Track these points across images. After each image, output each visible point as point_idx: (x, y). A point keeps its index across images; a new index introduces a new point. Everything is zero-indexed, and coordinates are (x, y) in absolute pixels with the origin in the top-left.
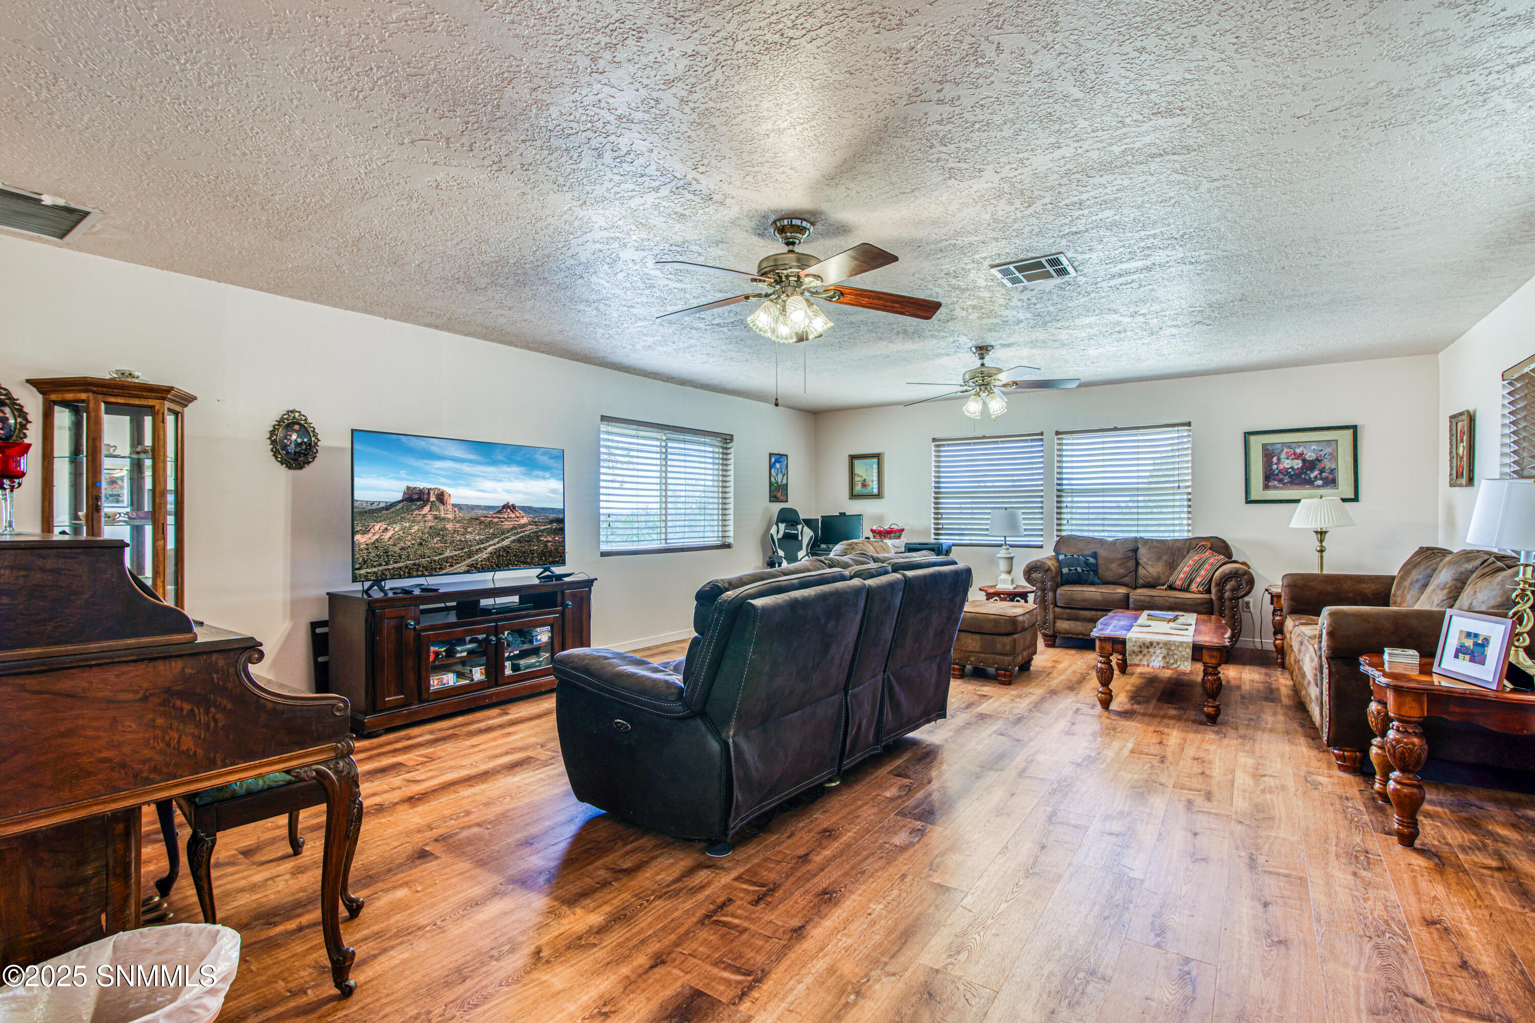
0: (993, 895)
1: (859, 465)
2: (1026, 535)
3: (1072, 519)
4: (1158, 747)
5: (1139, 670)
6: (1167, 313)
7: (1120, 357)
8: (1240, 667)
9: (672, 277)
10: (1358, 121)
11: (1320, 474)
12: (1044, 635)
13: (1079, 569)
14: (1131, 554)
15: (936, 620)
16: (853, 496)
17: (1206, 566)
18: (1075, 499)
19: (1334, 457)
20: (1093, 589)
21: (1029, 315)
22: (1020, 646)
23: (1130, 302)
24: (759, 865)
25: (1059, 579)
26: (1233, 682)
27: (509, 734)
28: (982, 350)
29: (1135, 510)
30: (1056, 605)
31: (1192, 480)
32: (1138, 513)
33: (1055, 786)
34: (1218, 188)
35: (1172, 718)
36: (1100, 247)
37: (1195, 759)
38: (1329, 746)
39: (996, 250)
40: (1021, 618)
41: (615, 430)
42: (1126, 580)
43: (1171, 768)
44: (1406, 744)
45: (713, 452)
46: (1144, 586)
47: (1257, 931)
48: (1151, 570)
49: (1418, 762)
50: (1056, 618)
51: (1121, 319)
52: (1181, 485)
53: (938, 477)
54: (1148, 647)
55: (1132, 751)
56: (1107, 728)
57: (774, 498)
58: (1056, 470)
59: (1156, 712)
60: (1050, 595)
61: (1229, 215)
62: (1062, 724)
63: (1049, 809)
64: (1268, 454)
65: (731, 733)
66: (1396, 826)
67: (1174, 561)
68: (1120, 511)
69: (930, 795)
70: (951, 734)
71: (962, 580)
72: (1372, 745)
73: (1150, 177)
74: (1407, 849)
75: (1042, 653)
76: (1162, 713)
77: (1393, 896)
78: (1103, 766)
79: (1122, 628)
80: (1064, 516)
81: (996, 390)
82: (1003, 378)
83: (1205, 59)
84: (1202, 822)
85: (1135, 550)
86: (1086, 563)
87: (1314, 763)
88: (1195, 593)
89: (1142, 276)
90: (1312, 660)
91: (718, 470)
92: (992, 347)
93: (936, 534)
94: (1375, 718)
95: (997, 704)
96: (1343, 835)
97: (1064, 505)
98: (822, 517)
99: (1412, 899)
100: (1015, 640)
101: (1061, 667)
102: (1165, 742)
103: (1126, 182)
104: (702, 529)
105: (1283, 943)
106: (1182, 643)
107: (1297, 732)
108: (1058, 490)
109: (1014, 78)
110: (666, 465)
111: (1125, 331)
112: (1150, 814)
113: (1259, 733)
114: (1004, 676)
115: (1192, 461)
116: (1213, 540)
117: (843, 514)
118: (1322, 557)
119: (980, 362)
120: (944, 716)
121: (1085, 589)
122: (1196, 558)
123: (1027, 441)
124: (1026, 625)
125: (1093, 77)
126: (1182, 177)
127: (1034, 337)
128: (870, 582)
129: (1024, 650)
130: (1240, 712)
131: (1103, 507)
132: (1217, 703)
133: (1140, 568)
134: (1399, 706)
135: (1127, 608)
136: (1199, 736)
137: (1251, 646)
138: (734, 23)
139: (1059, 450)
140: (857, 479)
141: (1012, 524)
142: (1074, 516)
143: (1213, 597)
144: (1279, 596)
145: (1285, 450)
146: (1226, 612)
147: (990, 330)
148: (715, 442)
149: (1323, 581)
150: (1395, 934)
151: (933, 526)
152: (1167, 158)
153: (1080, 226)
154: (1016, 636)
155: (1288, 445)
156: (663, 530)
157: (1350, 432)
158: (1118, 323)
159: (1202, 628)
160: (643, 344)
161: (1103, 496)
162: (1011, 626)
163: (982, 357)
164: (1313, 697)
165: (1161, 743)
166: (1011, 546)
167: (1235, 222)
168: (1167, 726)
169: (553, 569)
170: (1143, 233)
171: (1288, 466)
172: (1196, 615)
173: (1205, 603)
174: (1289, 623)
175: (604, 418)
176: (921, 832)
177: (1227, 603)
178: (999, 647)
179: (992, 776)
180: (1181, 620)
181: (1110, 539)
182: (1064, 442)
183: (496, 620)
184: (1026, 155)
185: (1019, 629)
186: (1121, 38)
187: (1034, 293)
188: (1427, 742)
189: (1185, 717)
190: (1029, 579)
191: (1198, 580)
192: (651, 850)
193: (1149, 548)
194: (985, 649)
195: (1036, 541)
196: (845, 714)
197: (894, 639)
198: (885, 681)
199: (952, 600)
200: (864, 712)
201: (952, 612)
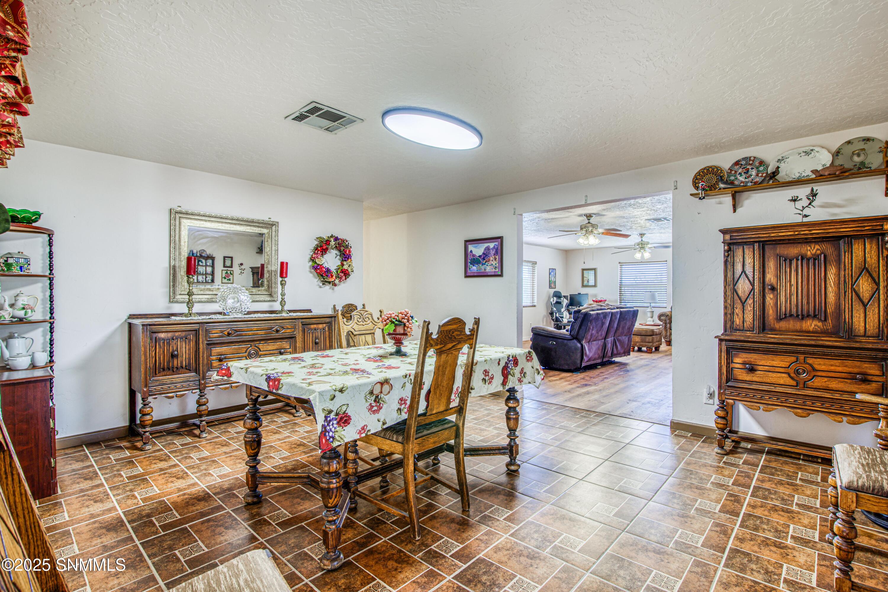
1: (586, 273)
2: (659, 303)
12: (665, 340)
16: (583, 286)
21: (658, 227)
22: (655, 340)
24: (588, 375)
28: (642, 235)
39: (647, 217)
45: (529, 269)
50: (671, 334)
53: (621, 278)
57: (550, 287)
65: (584, 343)
69: (627, 369)
71: (635, 314)
75: (664, 345)
81: (647, 249)
82: (649, 245)
91: (531, 275)
92: (645, 234)
95: (647, 358)
98: (570, 295)
104: (526, 299)
114: (650, 351)
117: (579, 294)
119: (641, 239)
120: (629, 355)
123: (660, 264)
127: (661, 232)
128: (612, 311)
129: (657, 342)
140: (585, 279)
141: (653, 298)
147: (644, 230)
148: (530, 265)
151: (619, 300)
154: (654, 337)
162: (652, 333)
163: (642, 237)
166: (653, 307)
178: (647, 340)
185: (655, 335)
187: (659, 224)
190: (660, 319)
194: (643, 341)
195: (665, 305)
196: (605, 346)
197: (617, 328)
198: (614, 339)
199: (633, 319)
200: (609, 346)
201: (632, 322)
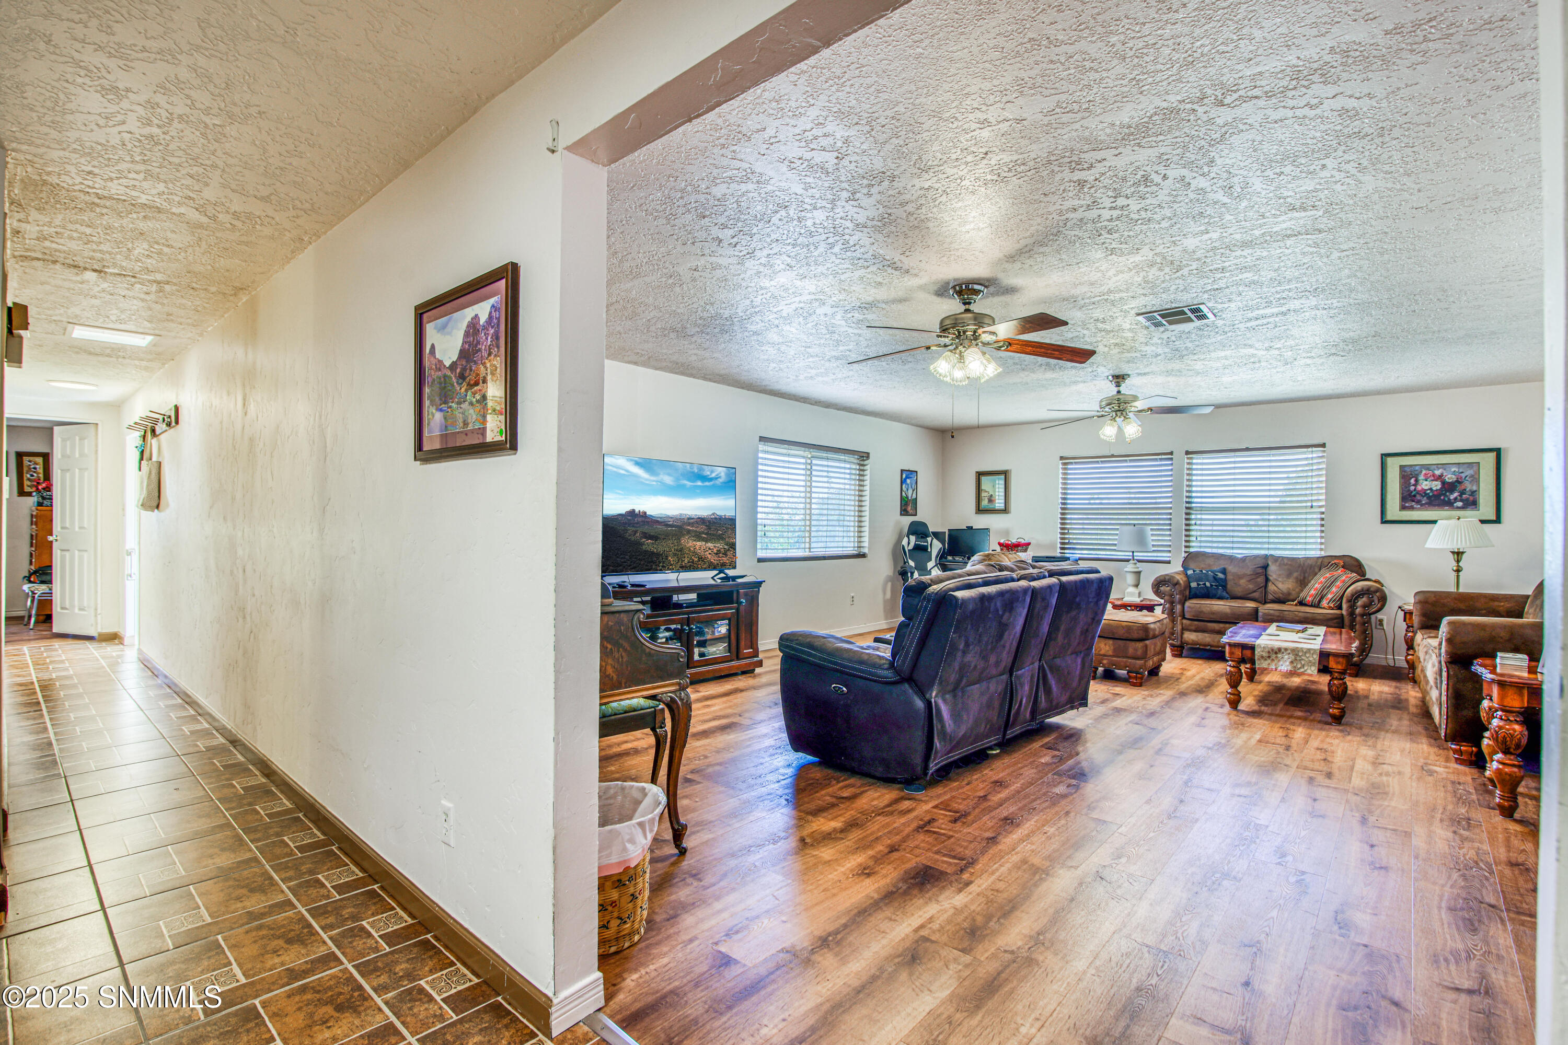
0: (1143, 828)
1: (986, 482)
2: (1154, 551)
3: (1201, 536)
4: (1284, 739)
5: (1267, 678)
6: (1302, 347)
7: (1254, 382)
8: (1371, 680)
9: (853, 325)
10: (1471, 209)
11: (1460, 496)
12: (1172, 646)
13: (1208, 584)
14: (1260, 571)
15: (1083, 619)
16: (980, 510)
17: (1338, 583)
18: (1204, 517)
19: (1476, 479)
20: (1221, 602)
21: (1167, 350)
22: (1151, 651)
23: (1265, 339)
24: (950, 800)
25: (1187, 593)
26: (1361, 693)
27: (708, 706)
28: (1119, 379)
29: (1265, 528)
30: (1184, 617)
31: (1326, 500)
32: (1269, 531)
33: (1189, 762)
34: (1348, 256)
35: (1299, 718)
36: (1239, 299)
37: (1318, 749)
38: (1446, 741)
39: (1143, 303)
40: (1152, 626)
41: (770, 449)
42: (1256, 595)
43: (1296, 754)
44: (1508, 730)
45: (850, 469)
46: (1273, 602)
47: (1362, 860)
48: (1280, 585)
49: (1518, 746)
50: (1184, 629)
51: (1256, 352)
52: (1314, 504)
53: (1065, 494)
54: (1276, 653)
55: (1260, 741)
56: (1235, 723)
57: (904, 512)
58: (1185, 488)
59: (1283, 713)
60: (1178, 608)
61: (1359, 274)
62: (1193, 719)
63: (1185, 777)
64: (1407, 475)
65: (934, 694)
66: (1497, 800)
67: (1304, 578)
68: (1249, 528)
69: (1079, 763)
70: (1090, 721)
71: (1104, 586)
72: (1483, 737)
73: (1286, 251)
74: (1507, 819)
75: (1170, 662)
76: (1289, 714)
77: (1486, 847)
78: (1233, 750)
79: (1251, 636)
80: (1192, 533)
81: (1131, 415)
82: (1139, 405)
83: (1332, 176)
84: (1321, 793)
85: (1266, 567)
86: (1215, 578)
87: (1432, 757)
88: (1325, 610)
89: (1277, 319)
90: (1434, 666)
91: (855, 485)
92: (1129, 375)
93: (1062, 548)
94: (1487, 714)
95: (1130, 701)
96: (1450, 807)
97: (1193, 522)
98: (950, 530)
99: (1502, 850)
100: (1146, 646)
101: (1189, 674)
102: (1290, 735)
103: (1265, 254)
104: (840, 539)
105: (1385, 868)
106: (1309, 650)
107: (1420, 734)
108: (1187, 508)
109: (1175, 193)
110: (811, 481)
111: (1260, 362)
112: (1275, 785)
113: (1383, 733)
114: (1136, 678)
115: (1326, 481)
116: (1347, 559)
117: (970, 528)
118: (1458, 577)
119: (1116, 389)
120: (1085, 705)
121: (1213, 602)
122: (1327, 575)
123: (1156, 460)
124: (1157, 633)
125: (1239, 190)
126: (1315, 250)
127: (1170, 367)
128: (1034, 584)
129: (1154, 655)
130: (1366, 716)
131: (1233, 525)
132: (1342, 705)
133: (1270, 584)
134: (1502, 697)
135: (1257, 620)
136: (1324, 733)
137: (1384, 663)
138: (966, 171)
139: (1188, 469)
140: (983, 494)
141: (1141, 540)
142: (1203, 533)
143: (1344, 612)
144: (1411, 613)
145: (1424, 472)
146: (1357, 627)
147: (1128, 362)
148: (852, 460)
149: (1455, 599)
150: (1481, 869)
151: (1059, 540)
152: (1300, 237)
153: (1222, 284)
154: (1147, 642)
155: (1427, 467)
156: (807, 540)
157: (1493, 455)
158: (1253, 355)
159: (1329, 638)
160: (806, 375)
161: (1233, 514)
162: (1143, 634)
163: (1118, 385)
164: (1434, 699)
165: (1286, 736)
166: (1139, 561)
167: (1365, 278)
168: (1294, 724)
169: (727, 571)
170: (1278, 288)
171: (1426, 488)
172: (1325, 628)
173: (1336, 618)
174: (1419, 637)
175: (762, 439)
176: (1077, 787)
177: (1358, 619)
178: (1131, 651)
179: (1132, 753)
180: (1310, 631)
181: (1239, 556)
182: (1194, 461)
183: (688, 613)
184: (1178, 238)
185: (1151, 636)
186: (1264, 168)
187: (1174, 333)
188: (1527, 729)
189: (1311, 718)
190: (1157, 592)
191: (1330, 596)
192: (860, 787)
193: (1280, 565)
194: (1117, 653)
195: (1164, 556)
196: (1010, 692)
197: (1049, 633)
198: (1041, 668)
199: (1097, 603)
200: (1024, 692)
201: (1096, 614)
